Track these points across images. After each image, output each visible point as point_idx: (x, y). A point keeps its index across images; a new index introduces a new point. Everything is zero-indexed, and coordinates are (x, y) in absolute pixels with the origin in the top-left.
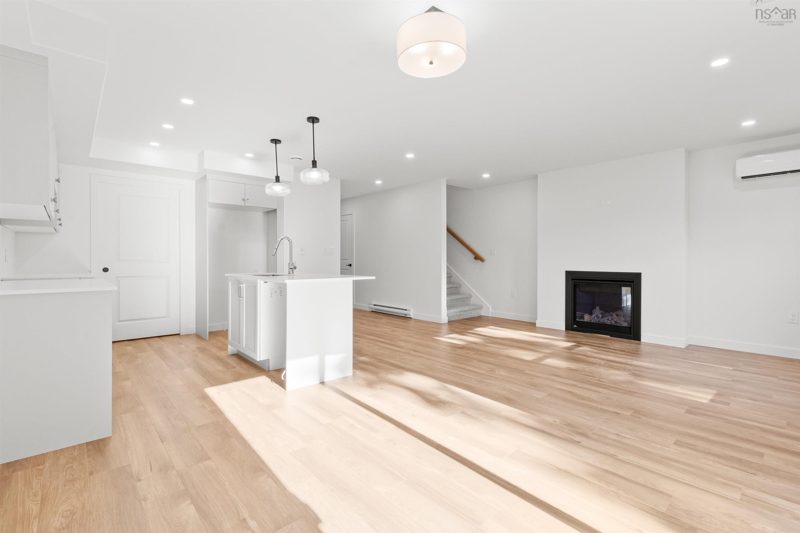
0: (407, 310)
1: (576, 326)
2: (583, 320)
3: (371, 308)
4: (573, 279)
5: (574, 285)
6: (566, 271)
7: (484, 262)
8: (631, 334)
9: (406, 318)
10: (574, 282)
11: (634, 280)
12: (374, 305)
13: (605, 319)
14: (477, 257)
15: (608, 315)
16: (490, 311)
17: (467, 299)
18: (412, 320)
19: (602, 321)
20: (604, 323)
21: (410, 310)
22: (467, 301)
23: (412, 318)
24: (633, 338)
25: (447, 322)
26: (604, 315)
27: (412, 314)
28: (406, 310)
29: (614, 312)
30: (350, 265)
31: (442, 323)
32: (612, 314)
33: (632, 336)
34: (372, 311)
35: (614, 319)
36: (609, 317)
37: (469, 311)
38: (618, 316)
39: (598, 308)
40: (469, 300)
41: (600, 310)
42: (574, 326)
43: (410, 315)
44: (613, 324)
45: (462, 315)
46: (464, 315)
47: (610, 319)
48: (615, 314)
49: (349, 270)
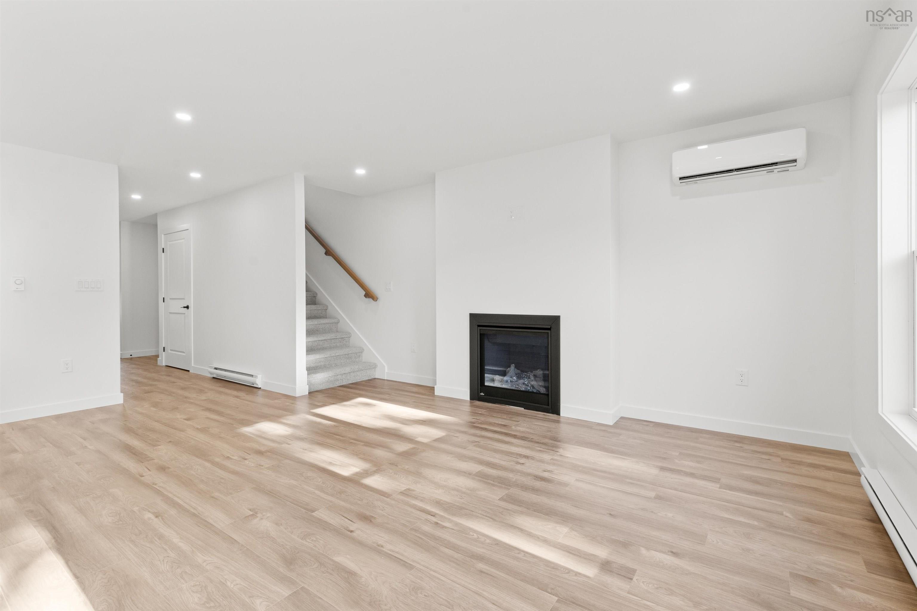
0: (254, 376)
1: (483, 393)
2: (493, 384)
3: (211, 373)
4: (479, 326)
5: (480, 334)
6: (470, 314)
7: (376, 301)
8: (548, 406)
9: (252, 388)
10: (480, 329)
11: (551, 327)
12: (216, 369)
13: (519, 383)
14: (369, 295)
15: (525, 376)
16: (386, 371)
17: (356, 355)
18: (260, 392)
19: (515, 385)
20: (517, 388)
21: (257, 376)
22: (357, 357)
23: (260, 388)
24: (551, 411)
25: (308, 394)
26: (521, 376)
27: (259, 382)
28: (252, 376)
29: (532, 372)
30: (187, 307)
31: (297, 395)
32: (530, 375)
33: (550, 408)
34: (214, 378)
35: (531, 382)
36: (525, 380)
37: (351, 374)
38: (536, 378)
39: (513, 366)
40: (360, 356)
41: (516, 369)
42: (481, 394)
43: (257, 384)
44: (529, 390)
45: (338, 380)
46: (343, 380)
47: (526, 383)
48: (533, 375)
49: (186, 314)
